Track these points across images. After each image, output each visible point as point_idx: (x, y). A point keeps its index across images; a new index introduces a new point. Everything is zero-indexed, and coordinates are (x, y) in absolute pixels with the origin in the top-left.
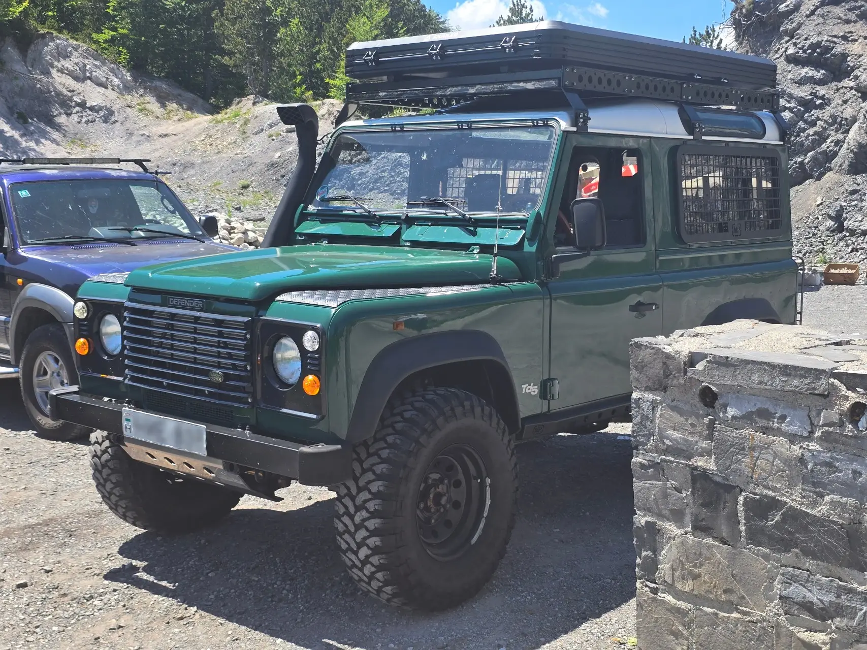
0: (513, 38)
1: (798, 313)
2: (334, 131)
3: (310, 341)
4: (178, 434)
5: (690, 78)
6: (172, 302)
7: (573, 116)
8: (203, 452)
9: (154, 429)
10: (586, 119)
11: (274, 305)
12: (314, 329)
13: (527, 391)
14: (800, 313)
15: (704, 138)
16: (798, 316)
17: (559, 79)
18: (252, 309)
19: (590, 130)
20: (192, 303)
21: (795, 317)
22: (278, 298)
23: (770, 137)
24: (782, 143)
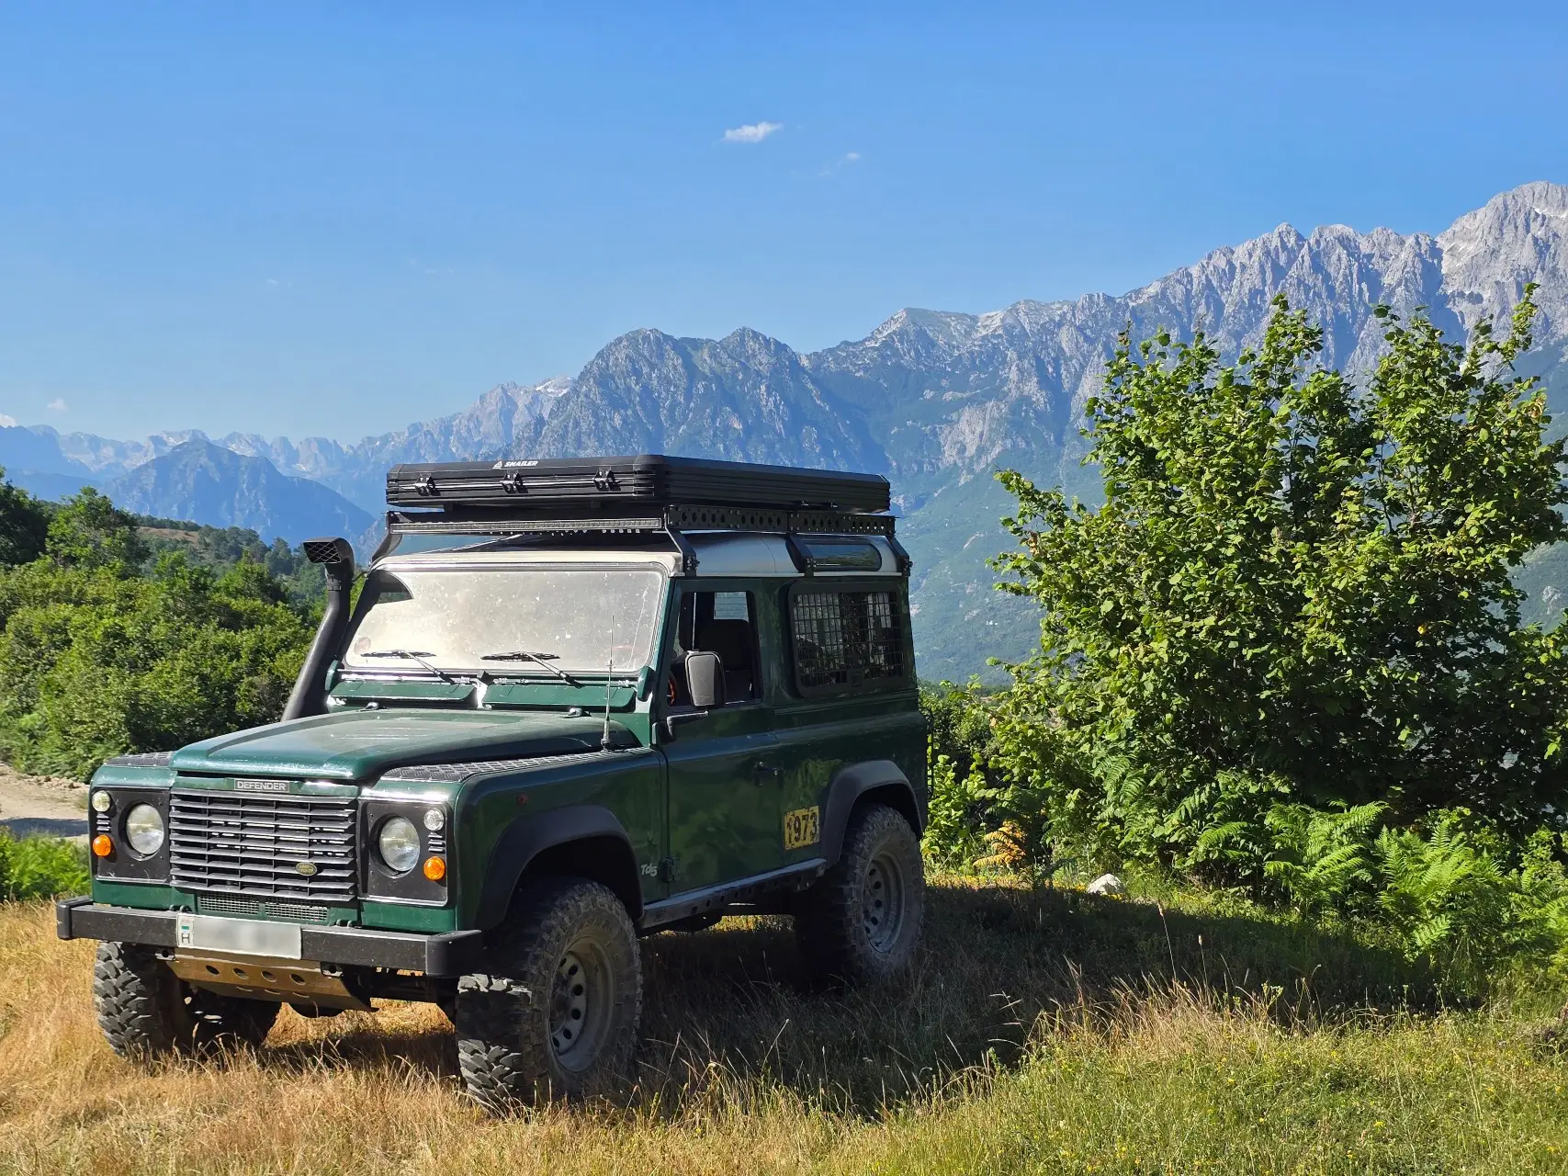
5: (797, 506)
13: (648, 873)
15: (816, 574)
23: (888, 567)
24: (900, 574)
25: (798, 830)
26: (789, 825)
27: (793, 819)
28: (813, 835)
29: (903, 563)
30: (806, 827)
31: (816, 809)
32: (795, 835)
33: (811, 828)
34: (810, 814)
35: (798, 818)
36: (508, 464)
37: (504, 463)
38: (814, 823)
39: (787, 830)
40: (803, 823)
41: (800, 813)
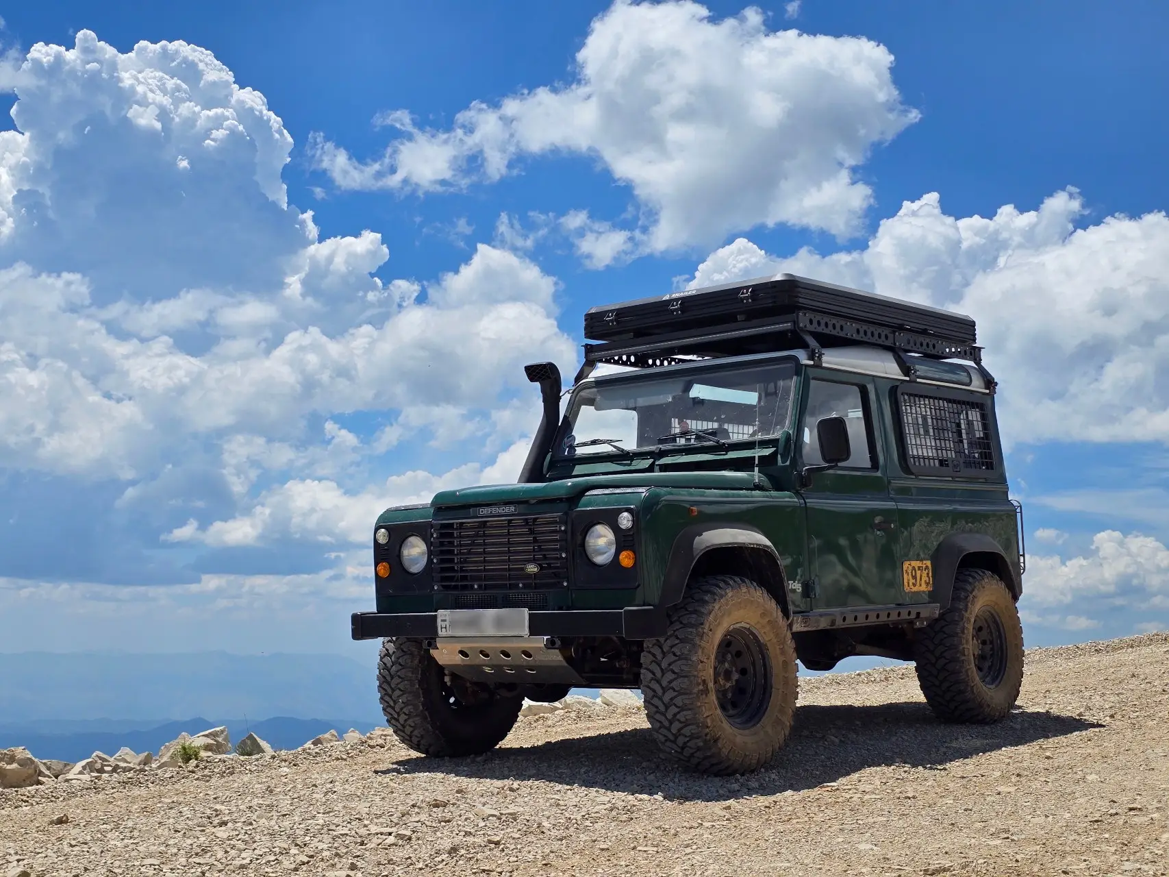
0: (750, 290)
1: (1021, 555)
2: (574, 388)
3: (625, 520)
4: (499, 623)
5: (901, 328)
6: (482, 512)
7: (810, 353)
8: (526, 631)
9: (473, 623)
10: (821, 355)
11: (584, 499)
12: (628, 510)
13: (794, 588)
14: (1023, 555)
15: (918, 380)
16: (1022, 559)
17: (794, 322)
18: (564, 506)
19: (824, 365)
20: (503, 510)
21: (1019, 559)
22: (587, 494)
23: (977, 385)
24: (988, 391)
25: (914, 577)
26: (906, 571)
27: (910, 568)
28: (927, 584)
29: (990, 383)
30: (921, 576)
31: (929, 563)
32: (912, 581)
33: (925, 578)
34: (924, 566)
35: (914, 568)
36: (674, 296)
37: (671, 296)
38: (928, 574)
39: (905, 576)
40: (918, 573)
41: (916, 564)
